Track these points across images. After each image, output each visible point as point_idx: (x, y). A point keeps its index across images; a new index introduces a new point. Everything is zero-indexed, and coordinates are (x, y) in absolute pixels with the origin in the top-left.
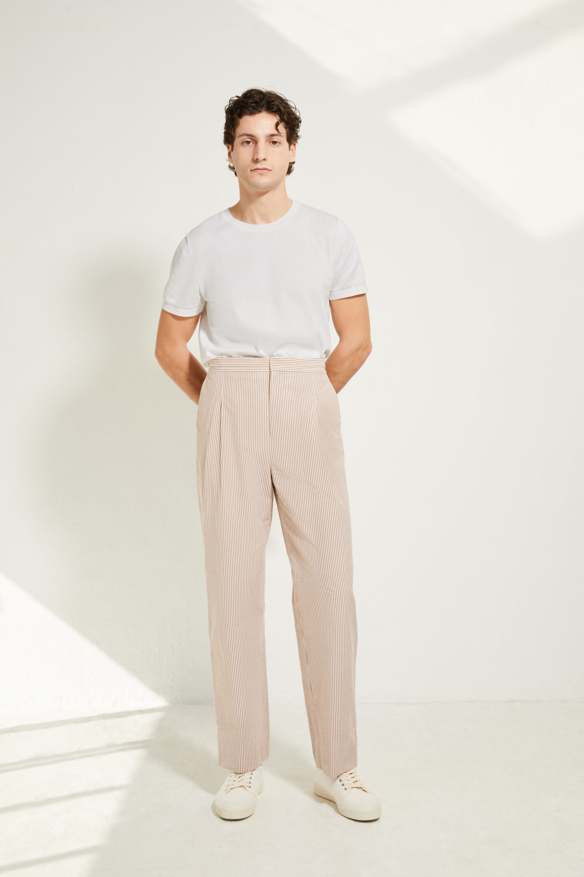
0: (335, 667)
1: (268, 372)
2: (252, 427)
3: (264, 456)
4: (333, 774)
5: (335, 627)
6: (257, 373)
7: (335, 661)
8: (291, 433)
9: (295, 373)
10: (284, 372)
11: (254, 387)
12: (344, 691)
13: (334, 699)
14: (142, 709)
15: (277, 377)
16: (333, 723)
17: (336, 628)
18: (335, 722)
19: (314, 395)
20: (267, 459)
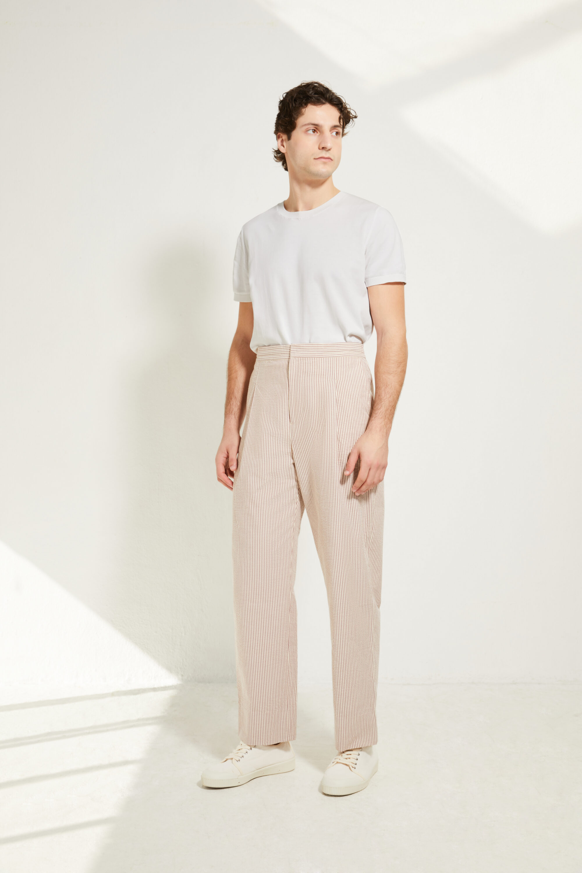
14: (156, 686)
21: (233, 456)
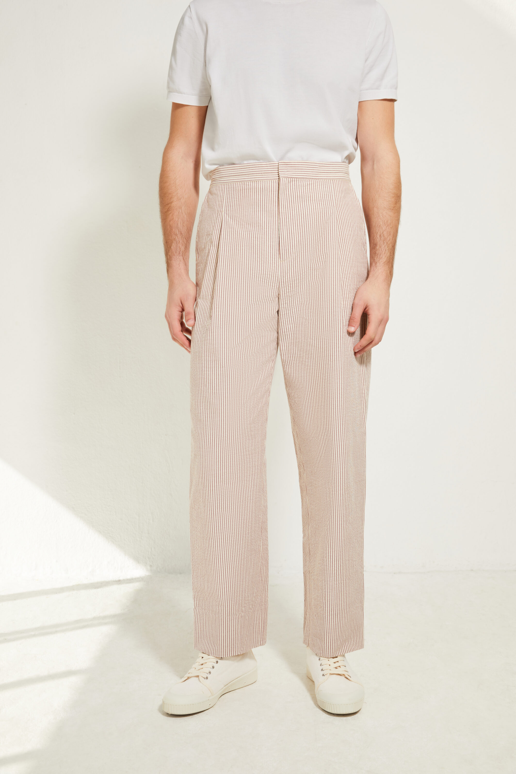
0: (334, 532)
1: (277, 179)
2: (258, 246)
3: (272, 281)
4: (327, 653)
5: (335, 486)
6: (264, 182)
7: (334, 525)
8: (305, 253)
9: (309, 180)
10: (296, 179)
11: (260, 198)
12: (343, 559)
13: (331, 569)
15: (288, 185)
16: (329, 596)
17: (337, 488)
18: (332, 594)
19: (334, 207)
20: (275, 285)
21: (189, 307)
